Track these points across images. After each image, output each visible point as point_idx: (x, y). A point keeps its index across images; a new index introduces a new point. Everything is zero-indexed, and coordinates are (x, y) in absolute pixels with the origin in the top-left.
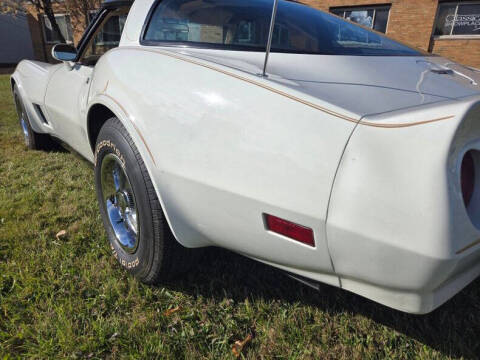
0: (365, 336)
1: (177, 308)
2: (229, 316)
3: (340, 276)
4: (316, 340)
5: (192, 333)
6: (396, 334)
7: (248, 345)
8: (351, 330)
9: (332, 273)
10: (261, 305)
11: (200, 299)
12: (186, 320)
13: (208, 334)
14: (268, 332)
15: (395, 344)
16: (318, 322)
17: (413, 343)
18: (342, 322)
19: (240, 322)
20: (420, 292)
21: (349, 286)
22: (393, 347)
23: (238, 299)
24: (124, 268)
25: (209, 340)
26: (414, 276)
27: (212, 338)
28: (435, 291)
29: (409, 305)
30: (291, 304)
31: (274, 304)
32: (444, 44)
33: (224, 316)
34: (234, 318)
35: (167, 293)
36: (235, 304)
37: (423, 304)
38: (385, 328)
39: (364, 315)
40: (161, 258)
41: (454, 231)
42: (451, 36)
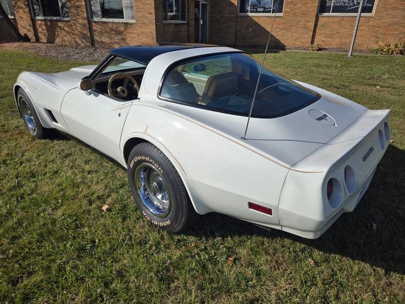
0: (289, 248)
1: (193, 245)
2: (222, 246)
3: (282, 226)
4: (267, 253)
5: (207, 256)
6: (303, 246)
7: (235, 259)
8: (283, 247)
9: (279, 225)
10: (237, 239)
11: (204, 239)
12: (201, 251)
13: (214, 256)
14: (243, 252)
15: (303, 251)
16: (266, 244)
17: (311, 249)
18: (278, 243)
19: (229, 248)
20: (314, 231)
21: (285, 229)
22: (303, 252)
23: (224, 237)
24: (156, 226)
25: (216, 259)
26: (312, 226)
27: (216, 258)
28: (320, 230)
29: (310, 236)
30: (252, 236)
31: (243, 238)
32: (326, 20)
33: (219, 247)
34: (225, 247)
35: (185, 237)
36: (223, 239)
37: (315, 235)
38: (298, 243)
39: (288, 238)
40: (186, 220)
41: (325, 209)
42: (331, 14)
